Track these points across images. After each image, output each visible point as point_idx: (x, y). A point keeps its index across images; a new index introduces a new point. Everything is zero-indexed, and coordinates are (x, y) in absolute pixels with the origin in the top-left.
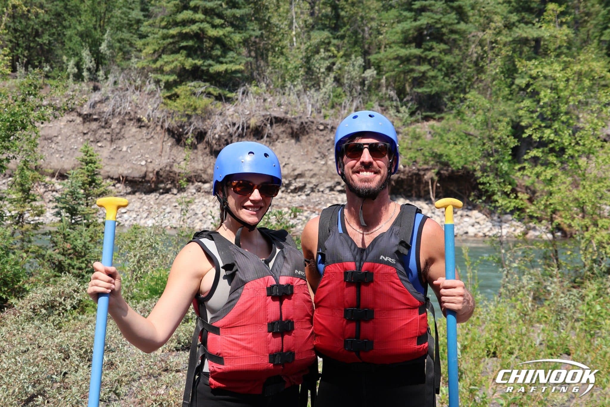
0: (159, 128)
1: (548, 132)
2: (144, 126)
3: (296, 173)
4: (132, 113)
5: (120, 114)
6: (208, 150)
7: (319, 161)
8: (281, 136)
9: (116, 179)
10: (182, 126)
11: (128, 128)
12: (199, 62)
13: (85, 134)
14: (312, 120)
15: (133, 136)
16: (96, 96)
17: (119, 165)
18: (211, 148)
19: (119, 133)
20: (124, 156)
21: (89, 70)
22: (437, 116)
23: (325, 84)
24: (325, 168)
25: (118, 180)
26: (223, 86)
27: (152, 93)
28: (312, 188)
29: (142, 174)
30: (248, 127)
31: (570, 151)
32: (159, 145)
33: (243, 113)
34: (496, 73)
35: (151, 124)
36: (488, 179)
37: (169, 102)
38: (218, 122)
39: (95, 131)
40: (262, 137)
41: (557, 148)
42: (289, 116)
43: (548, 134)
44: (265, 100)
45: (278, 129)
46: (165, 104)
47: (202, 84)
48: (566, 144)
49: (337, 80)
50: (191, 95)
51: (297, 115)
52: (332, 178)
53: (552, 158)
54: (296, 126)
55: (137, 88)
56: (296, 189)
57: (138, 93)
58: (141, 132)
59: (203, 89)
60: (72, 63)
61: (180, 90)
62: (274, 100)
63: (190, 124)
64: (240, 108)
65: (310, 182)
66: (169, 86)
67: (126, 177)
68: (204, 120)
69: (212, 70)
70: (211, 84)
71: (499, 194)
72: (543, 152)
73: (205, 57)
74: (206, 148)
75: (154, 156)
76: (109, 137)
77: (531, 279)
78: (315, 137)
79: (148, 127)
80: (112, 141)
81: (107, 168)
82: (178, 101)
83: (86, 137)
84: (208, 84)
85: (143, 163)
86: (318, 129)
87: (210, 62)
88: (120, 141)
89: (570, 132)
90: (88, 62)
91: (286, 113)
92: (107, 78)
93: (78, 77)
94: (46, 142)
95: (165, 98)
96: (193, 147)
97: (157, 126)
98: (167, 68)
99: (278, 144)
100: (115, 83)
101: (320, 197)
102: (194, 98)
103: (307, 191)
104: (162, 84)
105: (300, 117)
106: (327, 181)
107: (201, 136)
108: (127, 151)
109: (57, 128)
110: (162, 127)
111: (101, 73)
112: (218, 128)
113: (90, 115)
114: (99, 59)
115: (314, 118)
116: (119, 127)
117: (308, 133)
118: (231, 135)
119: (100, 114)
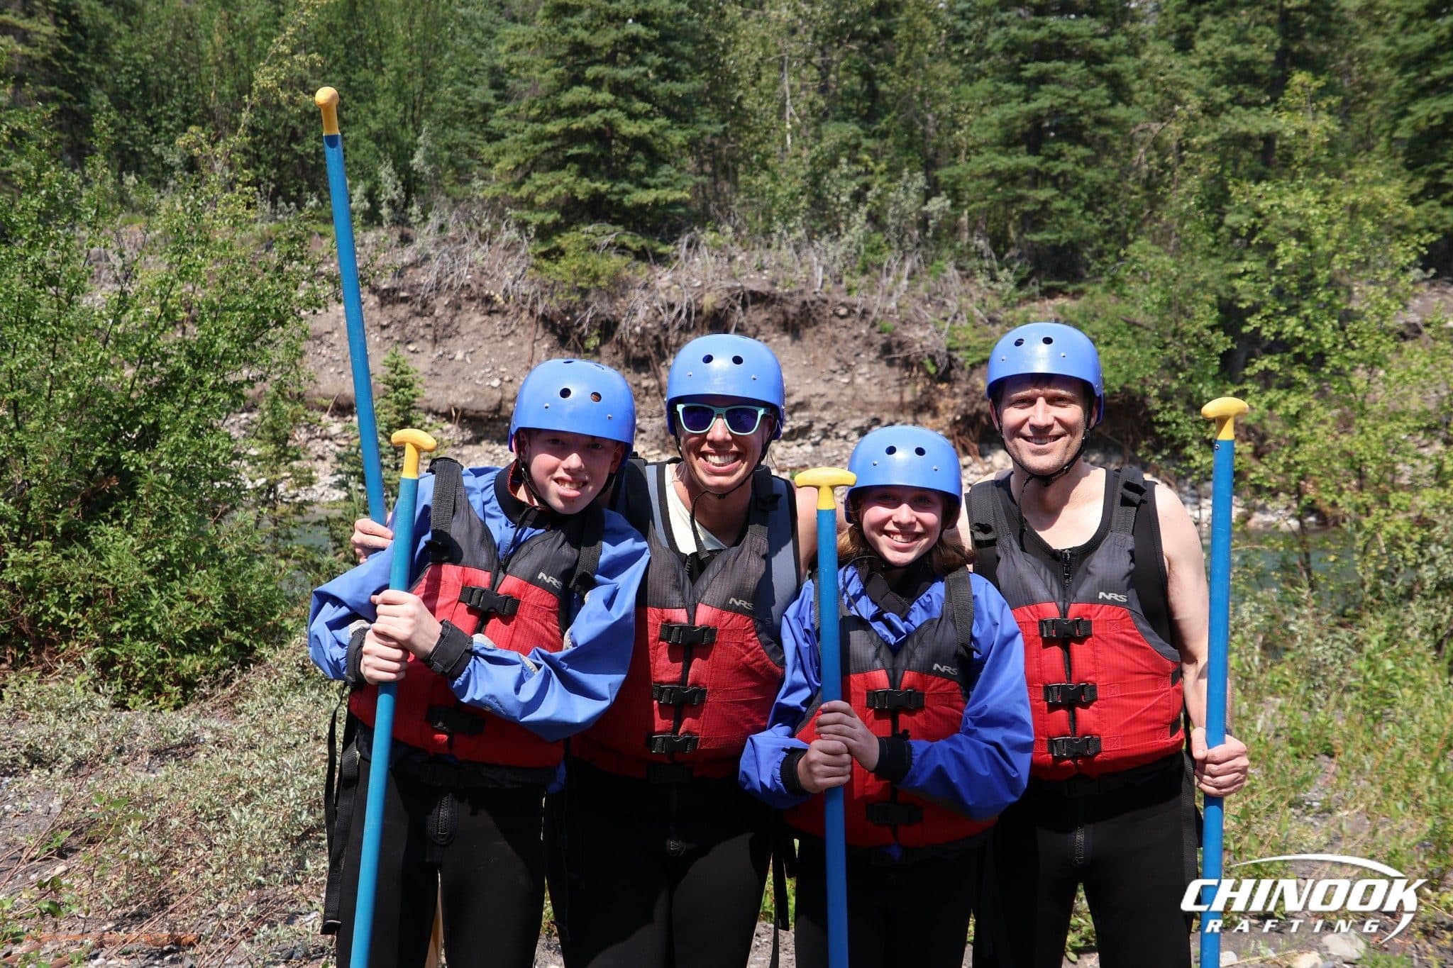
0: (525, 315)
1: (1291, 322)
2: (496, 312)
3: (794, 400)
4: (474, 287)
5: (450, 287)
6: (620, 357)
7: (837, 377)
8: (763, 328)
9: (444, 415)
10: (570, 311)
11: (467, 316)
12: (603, 187)
13: (383, 327)
14: (824, 296)
15: (476, 331)
16: (407, 255)
17: (448, 388)
18: (628, 352)
19: (448, 326)
20: (458, 371)
21: (391, 203)
22: (1071, 289)
23: (848, 227)
24: (849, 391)
25: (448, 416)
26: (651, 232)
27: (511, 247)
28: (824, 430)
29: (494, 404)
30: (699, 312)
31: (1334, 361)
32: (527, 348)
33: (689, 285)
34: (1189, 209)
35: (510, 306)
36: (1174, 414)
37: (546, 264)
38: (641, 302)
39: (403, 322)
41: (1310, 355)
42: (779, 289)
43: (1292, 325)
44: (731, 259)
45: (758, 315)
46: (537, 268)
47: (609, 228)
48: (1327, 346)
49: (874, 219)
50: (588, 249)
51: (795, 288)
52: (862, 410)
53: (1300, 375)
54: (792, 309)
55: (482, 238)
56: (792, 432)
57: (485, 247)
58: (491, 323)
59: (610, 239)
60: (359, 191)
61: (565, 240)
62: (749, 258)
63: (587, 306)
64: (683, 275)
65: (820, 419)
66: (544, 233)
67: (464, 410)
68: (613, 298)
69: (628, 201)
70: (627, 229)
71: (1196, 443)
72: (1281, 361)
73: (614, 177)
74: (616, 353)
75: (517, 369)
76: (429, 334)
77: (1258, 610)
78: (830, 330)
79: (505, 313)
80: (435, 341)
81: (428, 395)
82: (563, 262)
83: (385, 334)
84: (620, 228)
85: (496, 383)
86: (836, 314)
87: (625, 185)
88: (452, 340)
89: (1336, 322)
90: (390, 189)
91: (774, 283)
92: (426, 219)
93: (372, 218)
94: (310, 344)
95: (536, 257)
96: (593, 352)
97: (522, 310)
98: (542, 199)
100: (442, 228)
101: (840, 448)
102: (593, 255)
103: (816, 436)
104: (532, 230)
105: (801, 292)
106: (853, 417)
107: (607, 329)
108: (464, 360)
109: (332, 317)
110: (531, 313)
111: (415, 209)
112: (641, 315)
113: (395, 290)
114: (411, 183)
115: (828, 292)
116: (449, 313)
117: (816, 323)
118: (665, 328)
119: (412, 288)
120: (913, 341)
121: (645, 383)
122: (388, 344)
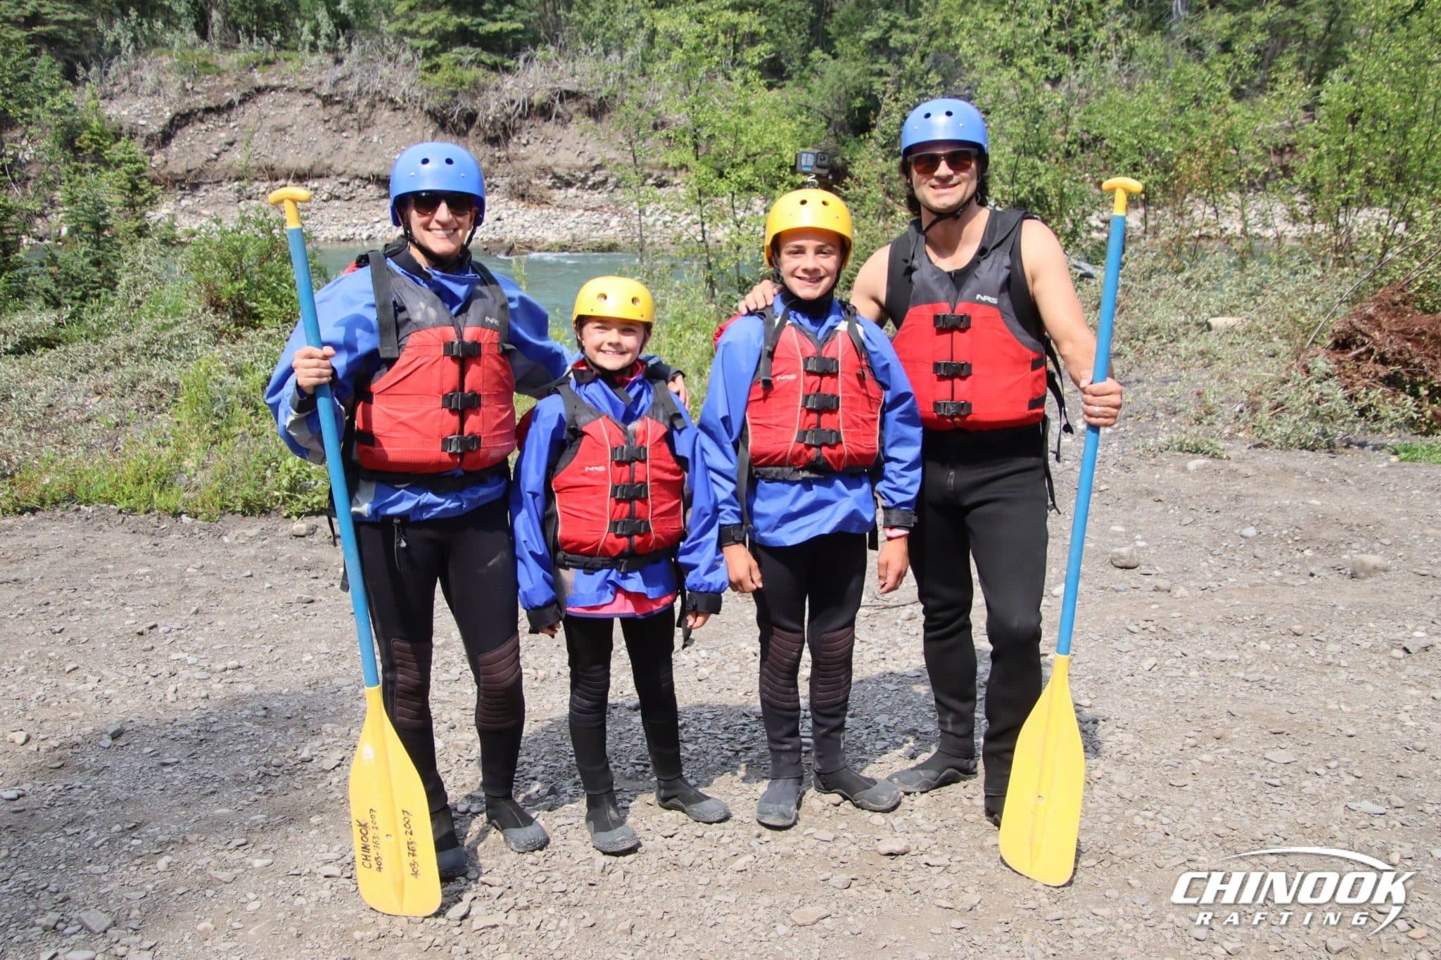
0: (418, 110)
2: (398, 109)
3: (594, 163)
4: (384, 92)
5: (367, 93)
6: (481, 138)
8: (575, 115)
9: (366, 179)
10: (446, 107)
11: (379, 112)
12: (466, 21)
13: (326, 121)
14: (614, 93)
15: (386, 122)
16: (339, 72)
17: (368, 161)
18: (485, 134)
19: (368, 119)
20: (375, 149)
21: (327, 36)
23: (632, 45)
25: (368, 179)
26: (501, 51)
27: (408, 65)
28: (616, 183)
30: (531, 106)
32: (419, 133)
33: (525, 87)
37: (429, 75)
38: (492, 99)
39: (339, 118)
40: (550, 118)
42: (584, 89)
44: (554, 69)
45: (572, 107)
46: (424, 78)
47: (470, 49)
50: (456, 64)
51: (595, 87)
54: (592, 102)
55: (390, 59)
56: (594, 184)
57: (391, 65)
58: (395, 116)
59: (472, 57)
60: (307, 29)
61: (442, 59)
62: (566, 68)
63: (457, 102)
64: (522, 80)
65: (612, 175)
66: (428, 54)
67: (379, 175)
68: (474, 97)
69: (483, 30)
70: (484, 50)
73: (474, 14)
74: (478, 135)
76: (355, 124)
78: (618, 115)
79: (404, 110)
80: (360, 130)
81: (355, 166)
82: (439, 73)
83: (327, 126)
84: (478, 50)
87: (481, 19)
88: (370, 130)
90: (326, 26)
91: (581, 85)
92: (350, 47)
93: (315, 47)
94: (279, 134)
95: (423, 71)
96: (462, 134)
97: (415, 107)
98: (425, 31)
99: (571, 126)
100: (361, 52)
102: (460, 68)
103: (610, 186)
104: (420, 52)
105: (599, 90)
107: (471, 118)
108: (378, 142)
109: (292, 115)
110: (421, 109)
111: (342, 40)
112: (492, 109)
113: (331, 96)
114: (339, 22)
115: (617, 90)
116: (367, 110)
117: (609, 111)
118: (509, 117)
119: (343, 94)
120: (671, 122)
121: (497, 154)
122: (329, 133)
